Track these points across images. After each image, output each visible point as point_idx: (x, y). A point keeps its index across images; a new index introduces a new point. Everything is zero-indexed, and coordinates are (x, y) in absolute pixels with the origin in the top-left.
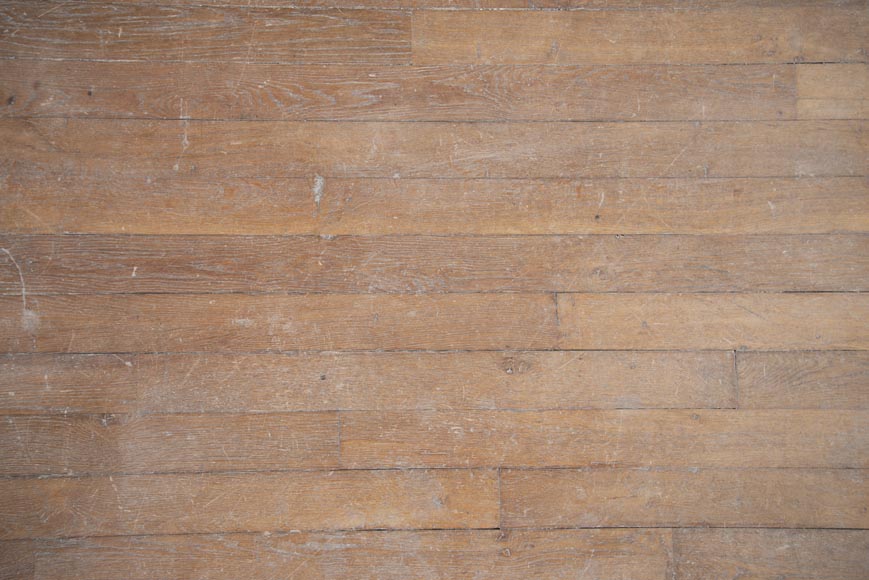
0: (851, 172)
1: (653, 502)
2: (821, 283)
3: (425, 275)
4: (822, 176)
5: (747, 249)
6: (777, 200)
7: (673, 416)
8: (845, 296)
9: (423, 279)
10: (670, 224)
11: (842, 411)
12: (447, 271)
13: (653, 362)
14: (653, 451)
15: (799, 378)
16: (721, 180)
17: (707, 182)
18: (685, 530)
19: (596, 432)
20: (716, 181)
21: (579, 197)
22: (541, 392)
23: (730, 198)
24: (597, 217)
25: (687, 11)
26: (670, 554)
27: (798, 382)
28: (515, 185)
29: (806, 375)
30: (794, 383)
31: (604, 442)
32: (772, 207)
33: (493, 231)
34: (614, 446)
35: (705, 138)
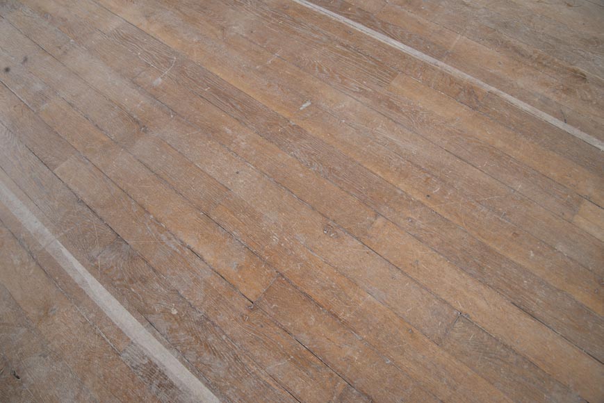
0: (591, 268)
1: (349, 360)
2: (538, 313)
3: (321, 164)
4: (571, 259)
5: (503, 266)
6: (537, 253)
7: (397, 321)
8: (550, 331)
9: (319, 165)
10: (466, 225)
11: (506, 397)
12: (333, 169)
13: (407, 284)
14: (371, 331)
15: (491, 357)
16: (510, 223)
17: (500, 219)
18: (355, 391)
19: (346, 296)
20: (506, 221)
21: (425, 182)
22: (334, 254)
23: (510, 235)
24: (428, 196)
25: (536, 143)
26: (335, 397)
27: (489, 359)
28: (396, 157)
29: (496, 358)
30: (486, 358)
31: (347, 304)
32: (532, 255)
33: (369, 168)
34: (351, 311)
35: (513, 199)
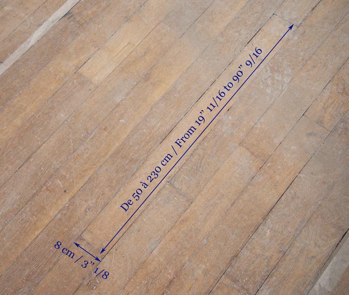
0: (135, 83)
1: (206, 272)
2: (168, 127)
3: (20, 289)
4: (127, 94)
5: (131, 144)
6: (122, 117)
7: (174, 231)
8: (181, 123)
9: (21, 292)
10: (94, 165)
11: (227, 161)
12: (28, 277)
13: (145, 220)
14: (182, 253)
15: (200, 166)
16: (96, 131)
17: (91, 137)
18: (229, 269)
19: (154, 271)
20: (94, 133)
21: (50, 192)
22: (116, 281)
23: (106, 133)
24: (65, 191)
25: (21, 92)
26: (235, 286)
27: (201, 168)
28: (21, 214)
29: (200, 163)
30: (201, 170)
31: (161, 272)
32: (123, 121)
33: (30, 241)
34: (166, 268)
35: (74, 124)
